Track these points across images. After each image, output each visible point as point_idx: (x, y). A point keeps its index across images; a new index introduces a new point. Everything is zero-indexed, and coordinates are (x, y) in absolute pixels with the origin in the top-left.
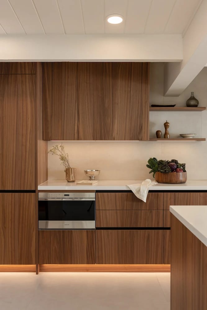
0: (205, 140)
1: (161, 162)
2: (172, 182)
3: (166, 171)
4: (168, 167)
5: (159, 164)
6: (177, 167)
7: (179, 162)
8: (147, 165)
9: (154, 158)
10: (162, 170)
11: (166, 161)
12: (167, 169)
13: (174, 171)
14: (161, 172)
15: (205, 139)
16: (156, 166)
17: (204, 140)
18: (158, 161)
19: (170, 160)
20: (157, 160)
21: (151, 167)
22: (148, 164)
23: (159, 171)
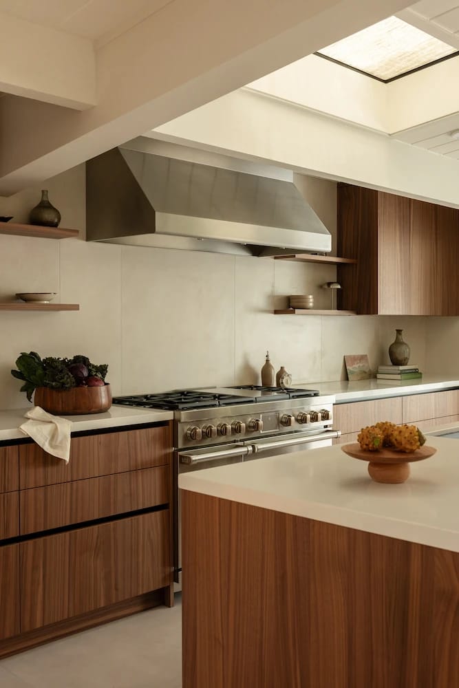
0: (78, 309)
1: (50, 362)
2: (78, 411)
3: (63, 384)
4: (68, 374)
5: (44, 369)
6: (90, 375)
7: (91, 362)
8: (14, 372)
9: (32, 353)
10: (54, 384)
11: (62, 359)
12: (67, 378)
13: (83, 384)
14: (52, 387)
15: (78, 305)
16: (40, 372)
17: (75, 307)
18: (42, 360)
19: (71, 357)
20: (39, 358)
21: (26, 374)
22: (17, 369)
23: (46, 385)
